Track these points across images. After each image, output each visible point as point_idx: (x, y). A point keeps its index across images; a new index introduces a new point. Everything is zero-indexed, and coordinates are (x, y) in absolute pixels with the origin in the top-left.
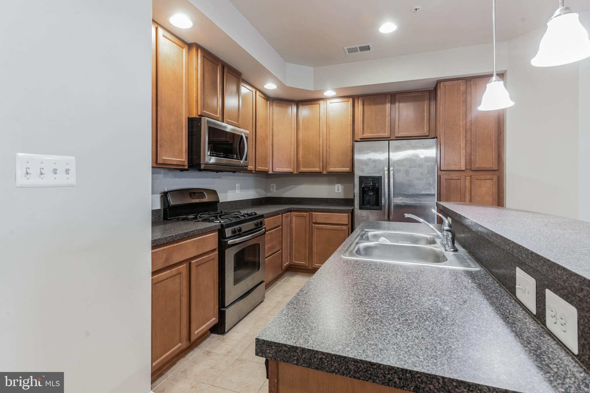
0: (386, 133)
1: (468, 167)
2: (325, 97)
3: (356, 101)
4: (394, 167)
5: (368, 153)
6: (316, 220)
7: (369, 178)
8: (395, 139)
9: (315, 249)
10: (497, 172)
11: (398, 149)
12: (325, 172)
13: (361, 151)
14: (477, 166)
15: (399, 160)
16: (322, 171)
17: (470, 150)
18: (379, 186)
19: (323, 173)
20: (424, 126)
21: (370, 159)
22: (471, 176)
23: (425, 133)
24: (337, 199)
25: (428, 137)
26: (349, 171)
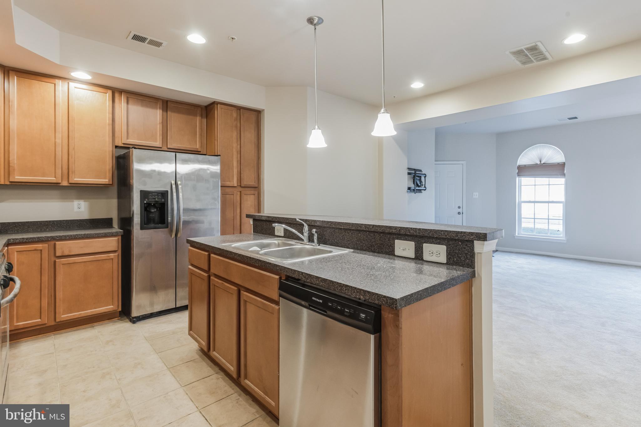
0: (157, 142)
1: (239, 184)
2: (71, 78)
3: (117, 95)
4: (181, 181)
5: (151, 163)
6: (63, 252)
7: (153, 193)
8: (167, 150)
9: (59, 295)
10: (257, 188)
11: (185, 161)
12: (65, 183)
13: (141, 161)
14: (245, 183)
15: (186, 174)
16: (60, 182)
17: (240, 169)
18: (165, 201)
19: (61, 185)
20: (197, 142)
21: (154, 171)
22: (241, 192)
23: (198, 149)
24: (77, 220)
25: (200, 153)
26: (107, 183)
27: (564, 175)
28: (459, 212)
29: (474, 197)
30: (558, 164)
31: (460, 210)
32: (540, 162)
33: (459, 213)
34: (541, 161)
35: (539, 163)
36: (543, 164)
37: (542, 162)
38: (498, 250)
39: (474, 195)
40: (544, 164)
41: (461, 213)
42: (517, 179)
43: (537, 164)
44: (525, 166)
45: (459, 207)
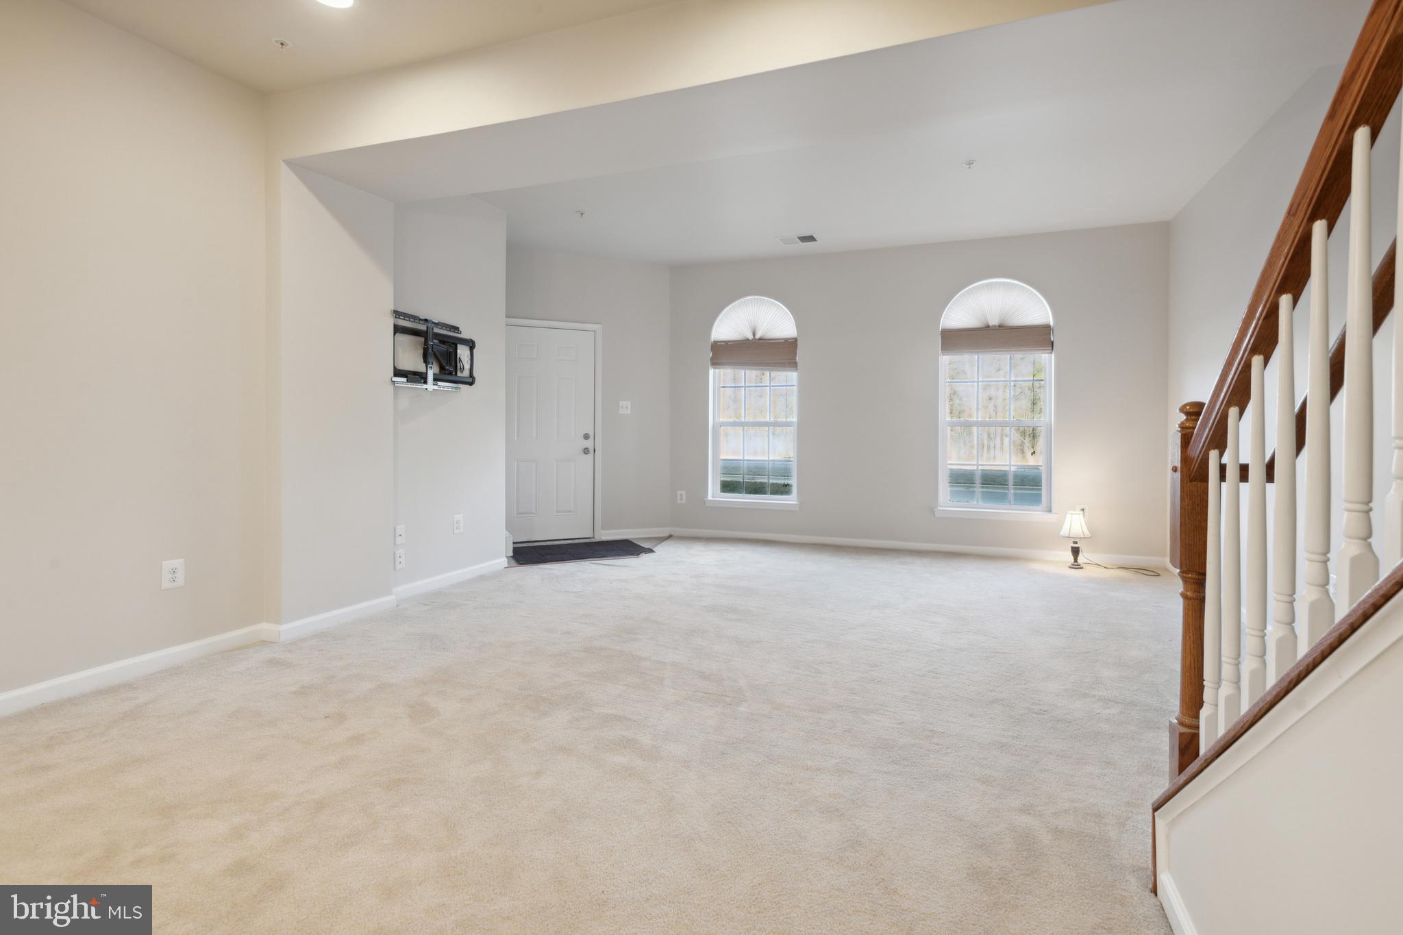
27: (793, 364)
28: (585, 449)
29: (622, 411)
30: (786, 340)
31: (588, 444)
32: (754, 335)
33: (586, 451)
34: (756, 333)
35: (750, 337)
36: (760, 339)
37: (757, 336)
38: (673, 534)
39: (622, 407)
40: (761, 341)
41: (591, 450)
42: (711, 371)
43: (748, 340)
44: (726, 342)
45: (586, 437)
